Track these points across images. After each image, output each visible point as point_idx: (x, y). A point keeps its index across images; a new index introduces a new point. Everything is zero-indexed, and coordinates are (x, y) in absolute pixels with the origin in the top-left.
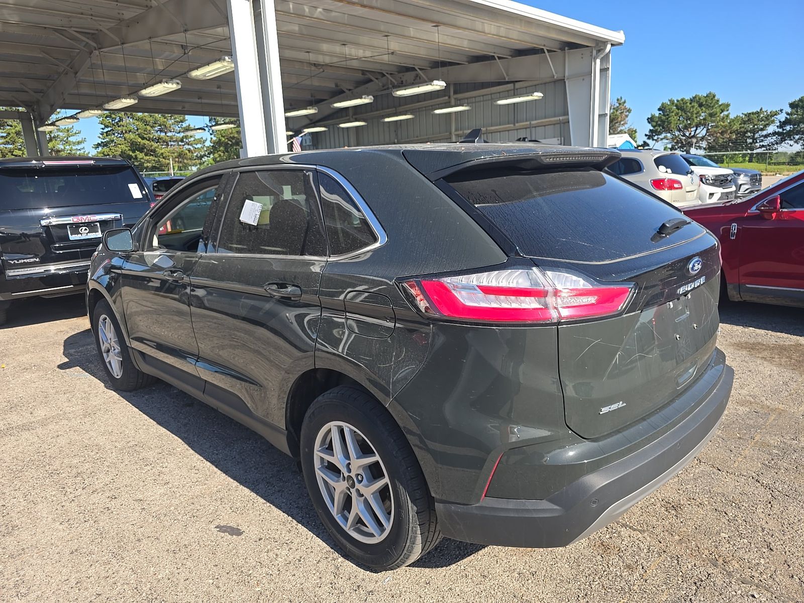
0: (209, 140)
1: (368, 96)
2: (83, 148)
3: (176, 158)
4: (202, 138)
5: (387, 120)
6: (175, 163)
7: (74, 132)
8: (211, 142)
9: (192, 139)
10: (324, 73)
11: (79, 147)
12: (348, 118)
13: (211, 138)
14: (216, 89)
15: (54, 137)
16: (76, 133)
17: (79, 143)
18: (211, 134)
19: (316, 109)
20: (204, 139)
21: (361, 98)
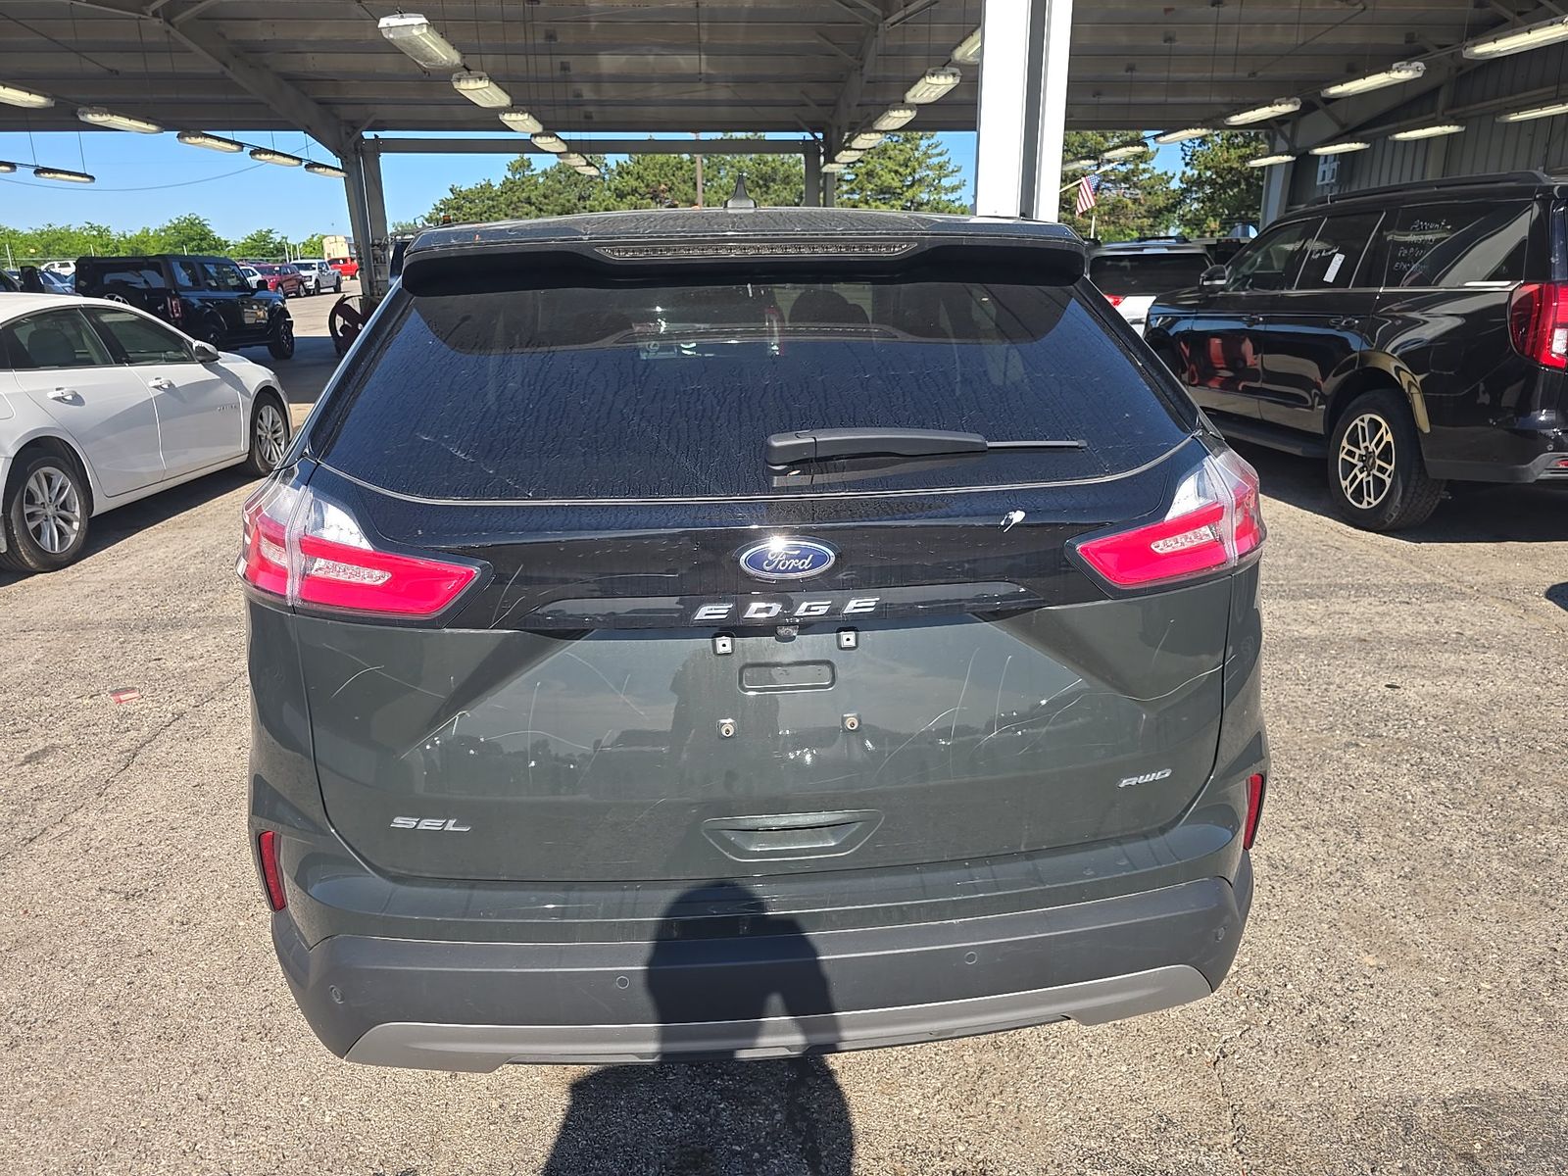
0: (1179, 175)
1: (1409, 63)
2: (960, 199)
3: (1105, 214)
4: (1166, 173)
5: (1515, 117)
6: (1102, 225)
7: (950, 170)
8: (1182, 182)
9: (1147, 175)
10: (1366, 11)
11: (952, 196)
12: (1433, 115)
13: (1184, 173)
14: (1123, 73)
15: (919, 180)
16: (953, 172)
17: (954, 189)
18: (1187, 164)
19: (1295, 103)
20: (1170, 174)
21: (1388, 70)
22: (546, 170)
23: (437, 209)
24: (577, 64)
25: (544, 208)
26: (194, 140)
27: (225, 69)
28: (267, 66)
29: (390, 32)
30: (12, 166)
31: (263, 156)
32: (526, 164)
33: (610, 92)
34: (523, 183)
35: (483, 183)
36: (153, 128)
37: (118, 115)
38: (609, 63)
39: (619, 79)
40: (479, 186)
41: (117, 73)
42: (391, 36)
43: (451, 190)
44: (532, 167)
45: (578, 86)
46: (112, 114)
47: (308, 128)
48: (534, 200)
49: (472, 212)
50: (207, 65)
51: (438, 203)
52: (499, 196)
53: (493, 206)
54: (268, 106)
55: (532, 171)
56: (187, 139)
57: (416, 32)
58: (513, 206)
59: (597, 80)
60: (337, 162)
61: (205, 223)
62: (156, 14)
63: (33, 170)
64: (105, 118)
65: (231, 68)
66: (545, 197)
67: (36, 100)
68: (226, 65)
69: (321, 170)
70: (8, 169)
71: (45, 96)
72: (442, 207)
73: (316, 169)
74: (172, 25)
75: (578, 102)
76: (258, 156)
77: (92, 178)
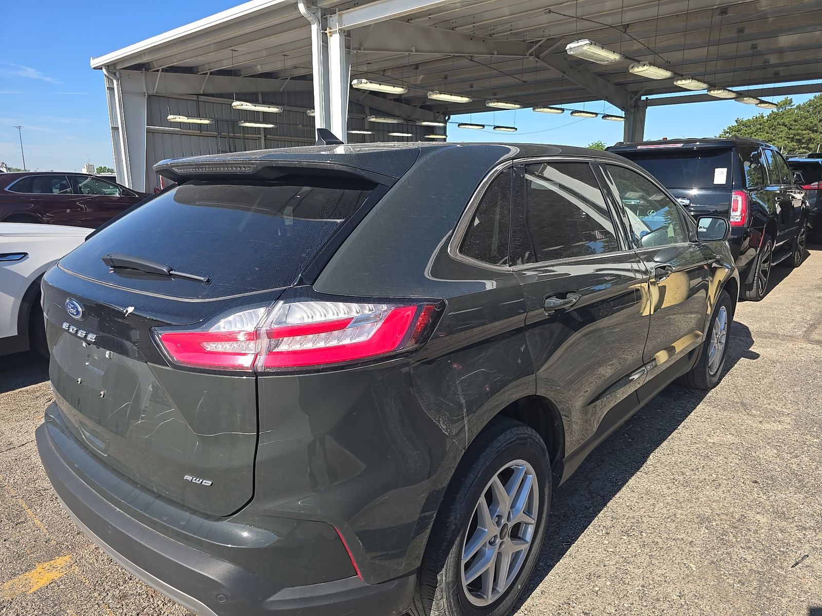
22: (800, 105)
23: (725, 132)
24: (762, 44)
25: (793, 128)
26: (539, 110)
27: (564, 75)
28: (588, 70)
29: (571, 51)
30: (483, 126)
31: (576, 114)
32: (788, 102)
33: (790, 57)
34: (783, 114)
35: (758, 115)
36: (519, 106)
37: (501, 102)
38: (784, 40)
39: (794, 49)
40: (755, 118)
41: (526, 82)
42: (572, 53)
43: (736, 121)
44: (792, 104)
45: (767, 57)
46: (498, 102)
47: (607, 98)
48: (786, 123)
49: (747, 132)
50: (555, 74)
51: (726, 129)
52: (765, 123)
53: (760, 129)
54: (585, 89)
55: (792, 106)
56: (537, 110)
57: (585, 48)
58: (773, 127)
59: (781, 51)
60: (622, 114)
61: (604, 145)
62: (531, 55)
63: (493, 127)
64: (496, 104)
65: (567, 74)
66: (795, 121)
67: (465, 100)
68: (565, 73)
69: (610, 118)
70: (482, 127)
71: (468, 98)
72: (728, 130)
73: (607, 118)
74: (539, 58)
75: (766, 65)
76: (574, 114)
77: (516, 129)
